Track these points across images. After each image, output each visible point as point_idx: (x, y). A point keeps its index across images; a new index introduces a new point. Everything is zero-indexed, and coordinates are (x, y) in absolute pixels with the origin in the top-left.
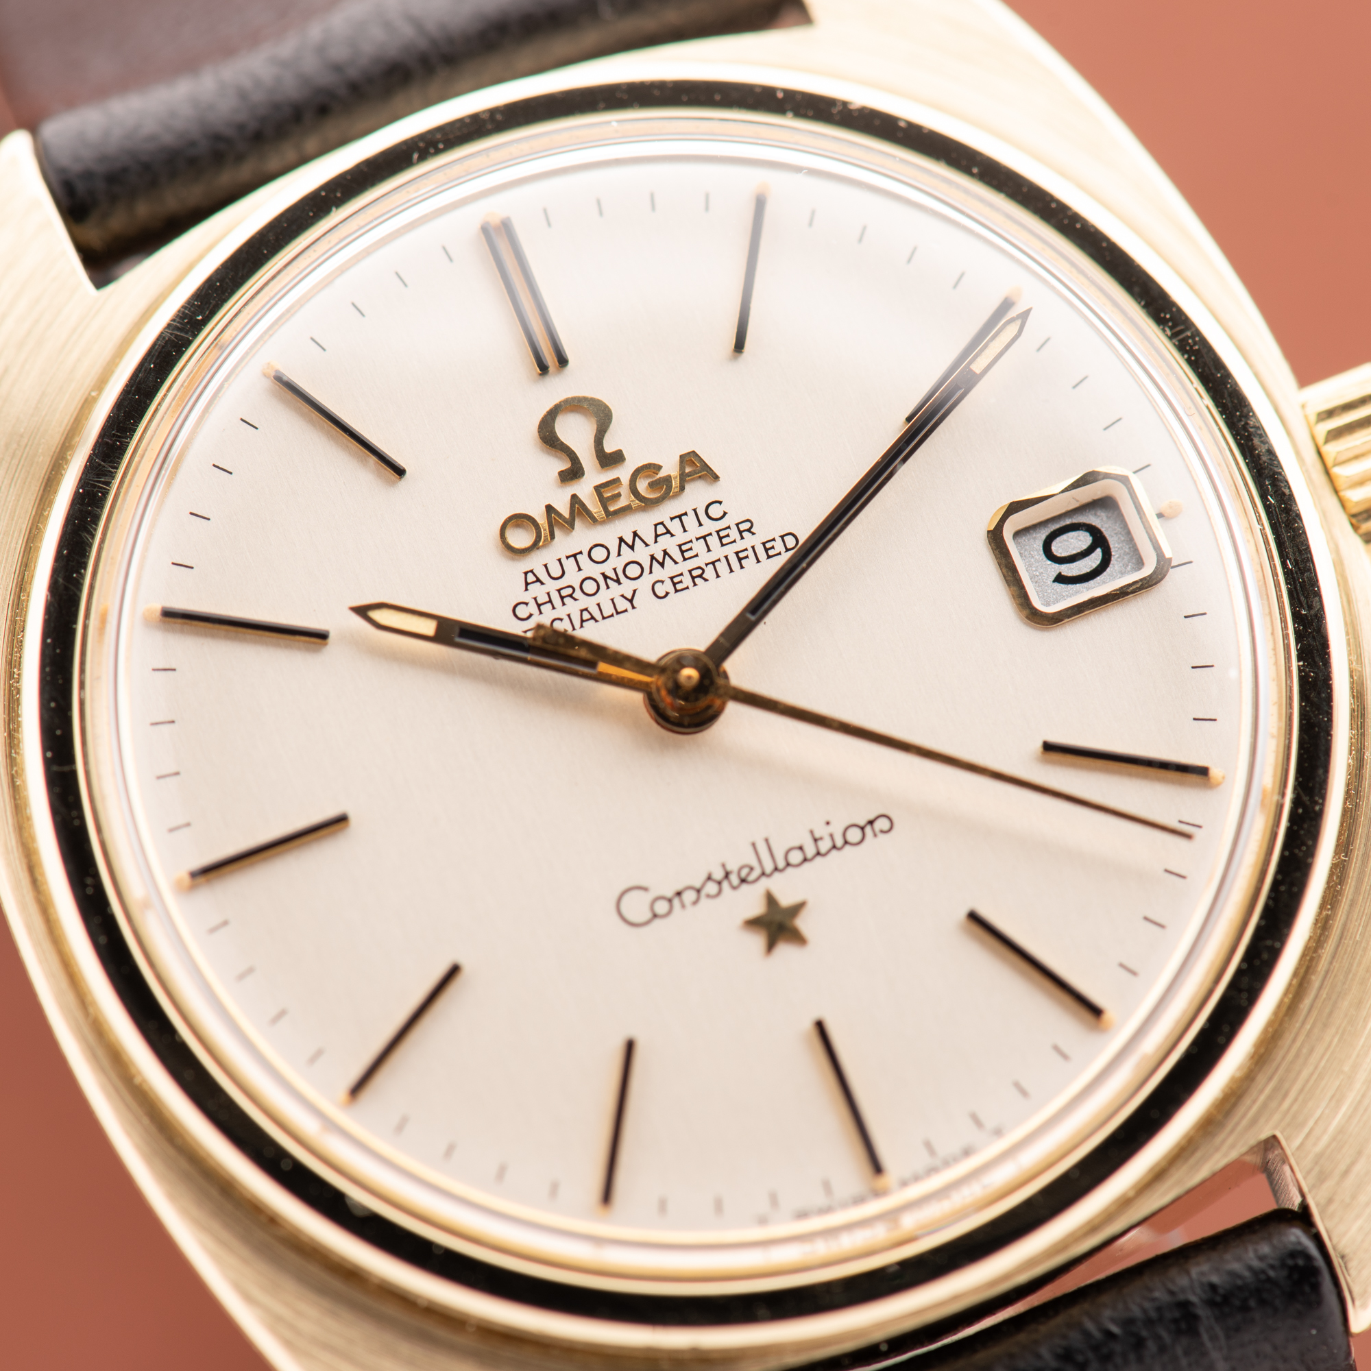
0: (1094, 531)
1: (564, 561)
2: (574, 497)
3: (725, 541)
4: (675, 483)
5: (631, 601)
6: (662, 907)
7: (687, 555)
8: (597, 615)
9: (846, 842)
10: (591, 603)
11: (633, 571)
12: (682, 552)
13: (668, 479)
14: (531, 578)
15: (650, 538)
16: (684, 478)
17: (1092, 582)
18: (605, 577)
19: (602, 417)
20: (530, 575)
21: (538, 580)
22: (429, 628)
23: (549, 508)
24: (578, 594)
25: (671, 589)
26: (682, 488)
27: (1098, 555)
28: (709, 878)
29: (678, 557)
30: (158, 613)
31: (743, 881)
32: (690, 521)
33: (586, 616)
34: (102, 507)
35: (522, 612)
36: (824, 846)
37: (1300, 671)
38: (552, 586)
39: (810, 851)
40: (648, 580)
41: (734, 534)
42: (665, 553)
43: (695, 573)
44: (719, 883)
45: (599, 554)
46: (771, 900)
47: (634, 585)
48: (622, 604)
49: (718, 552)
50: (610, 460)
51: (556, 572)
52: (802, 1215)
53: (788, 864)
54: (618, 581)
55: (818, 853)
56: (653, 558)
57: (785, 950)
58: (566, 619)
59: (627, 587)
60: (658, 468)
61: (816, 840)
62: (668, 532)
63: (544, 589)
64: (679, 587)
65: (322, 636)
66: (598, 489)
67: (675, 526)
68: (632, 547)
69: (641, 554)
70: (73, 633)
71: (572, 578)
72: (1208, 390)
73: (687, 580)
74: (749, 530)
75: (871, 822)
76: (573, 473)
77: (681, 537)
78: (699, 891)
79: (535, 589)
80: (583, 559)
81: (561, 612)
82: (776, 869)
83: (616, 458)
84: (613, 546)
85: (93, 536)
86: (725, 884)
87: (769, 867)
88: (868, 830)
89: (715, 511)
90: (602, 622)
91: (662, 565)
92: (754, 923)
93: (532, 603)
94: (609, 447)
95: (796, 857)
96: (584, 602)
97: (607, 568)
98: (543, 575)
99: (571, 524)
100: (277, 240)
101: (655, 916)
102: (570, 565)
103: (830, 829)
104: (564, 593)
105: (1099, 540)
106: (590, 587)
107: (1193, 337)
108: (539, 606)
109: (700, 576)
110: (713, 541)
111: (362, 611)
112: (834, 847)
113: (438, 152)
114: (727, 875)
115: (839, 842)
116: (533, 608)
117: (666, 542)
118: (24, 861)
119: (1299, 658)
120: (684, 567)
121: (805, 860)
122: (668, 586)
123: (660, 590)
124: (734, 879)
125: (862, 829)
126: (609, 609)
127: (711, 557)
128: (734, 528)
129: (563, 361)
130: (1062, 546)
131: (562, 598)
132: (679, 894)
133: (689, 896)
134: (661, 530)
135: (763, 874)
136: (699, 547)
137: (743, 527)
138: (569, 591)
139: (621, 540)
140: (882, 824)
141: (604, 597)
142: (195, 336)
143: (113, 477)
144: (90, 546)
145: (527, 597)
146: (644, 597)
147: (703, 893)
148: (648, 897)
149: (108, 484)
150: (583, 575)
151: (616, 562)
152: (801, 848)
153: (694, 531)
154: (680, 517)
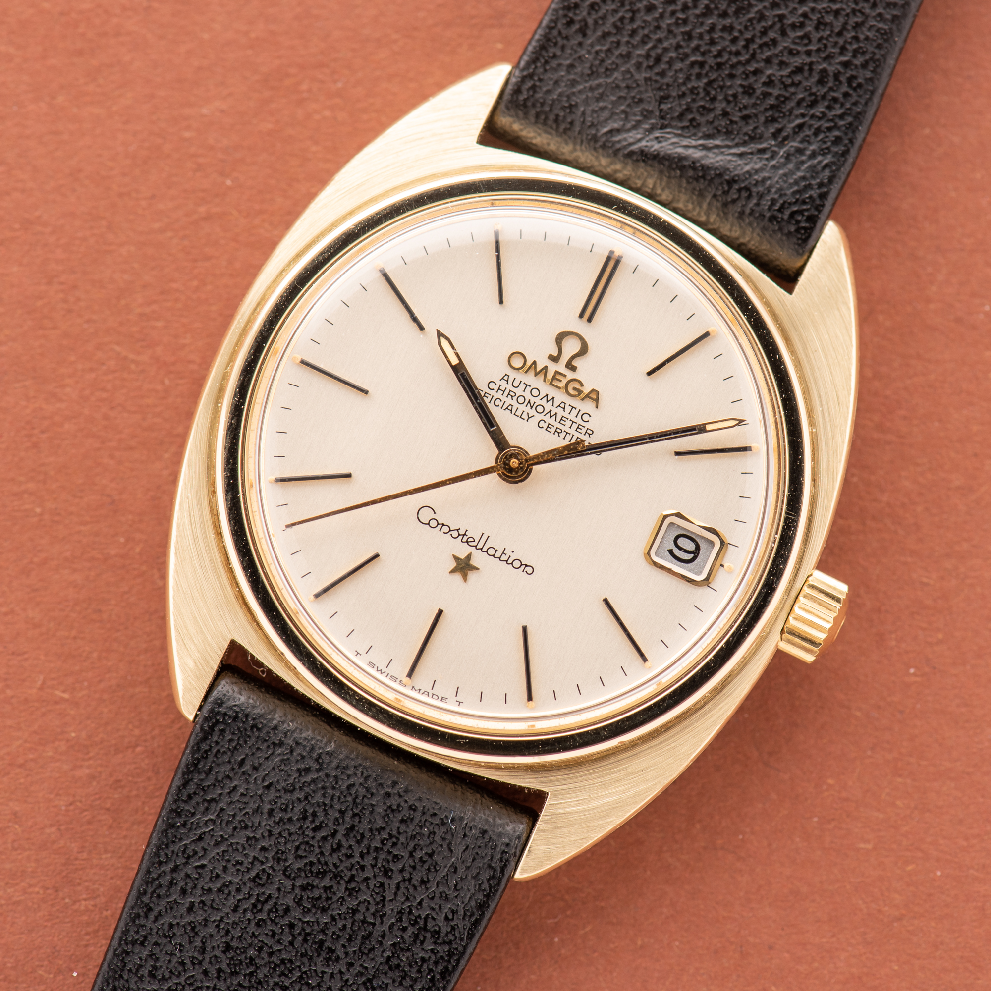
0: (698, 548)
1: (522, 383)
2: (546, 367)
3: (578, 430)
4: (582, 396)
5: (529, 418)
6: (433, 523)
7: (562, 422)
8: (514, 411)
9: (512, 564)
10: (516, 405)
11: (540, 409)
12: (561, 419)
13: (580, 392)
14: (506, 378)
15: (556, 404)
16: (587, 396)
17: (679, 563)
18: (529, 402)
19: (584, 350)
20: (506, 377)
21: (507, 381)
22: (455, 361)
23: (535, 363)
24: (514, 399)
25: (545, 428)
26: (582, 400)
27: (691, 556)
28: (458, 530)
29: (558, 420)
30: (379, 268)
31: (467, 542)
32: (574, 412)
33: (510, 408)
34: (398, 215)
35: (492, 386)
36: (504, 558)
37: (710, 660)
38: (510, 387)
39: (498, 555)
40: (541, 417)
41: (584, 431)
42: (556, 414)
43: (558, 430)
44: (459, 535)
45: (535, 392)
46: (469, 557)
47: (535, 413)
48: (525, 416)
49: (572, 431)
50: (570, 366)
51: (516, 384)
52: (371, 664)
53: (487, 552)
54: (532, 407)
55: (500, 558)
56: (550, 411)
57: (458, 577)
58: (503, 403)
59: (532, 412)
60: (582, 385)
61: (503, 553)
62: (564, 408)
63: (507, 386)
64: (548, 429)
65: (422, 328)
66: (557, 372)
67: (568, 409)
68: (547, 401)
69: (548, 407)
70: (347, 246)
71: (519, 392)
72: (780, 542)
73: (553, 430)
74: (589, 434)
75: (526, 566)
76: (555, 359)
77: (566, 414)
78: (450, 530)
79: (503, 383)
80: (528, 389)
81: (504, 398)
82: (481, 549)
83: (574, 369)
84: (543, 394)
85: (385, 222)
86: (461, 537)
87: (479, 546)
88: (523, 567)
89: (586, 417)
90: (513, 415)
91: (551, 417)
92: (456, 558)
93: (498, 386)
94: (574, 363)
95: (491, 552)
96: (514, 403)
97: (533, 400)
98: (510, 381)
99: (536, 374)
100: (544, 188)
101: (428, 524)
102: (522, 386)
103: (511, 554)
104: (511, 393)
105: (696, 552)
106: (521, 400)
107: (793, 520)
108: (499, 389)
109: (559, 433)
110: (575, 426)
111: (440, 335)
112: (507, 561)
113: (624, 213)
114: (465, 534)
115: (510, 562)
116: (496, 388)
117: (560, 410)
118: (259, 299)
119: (714, 656)
120: (557, 425)
121: (493, 556)
122: (545, 426)
123: (542, 424)
124: (464, 540)
125: (522, 565)
126: (519, 413)
127: (568, 430)
128: (586, 429)
129: (589, 320)
130: (682, 542)
131: (509, 394)
132: (443, 525)
133: (446, 529)
134: (562, 405)
135: (476, 546)
136: (568, 423)
137: (588, 431)
138: (513, 395)
139: (547, 395)
140: (529, 570)
141: (522, 408)
142: (485, 192)
143: (412, 210)
144: (382, 224)
145: (498, 383)
146: (534, 421)
147: (451, 533)
148: (432, 516)
149: (408, 210)
150: (523, 394)
151: (537, 401)
152: (496, 551)
153: (572, 416)
154: (573, 407)
